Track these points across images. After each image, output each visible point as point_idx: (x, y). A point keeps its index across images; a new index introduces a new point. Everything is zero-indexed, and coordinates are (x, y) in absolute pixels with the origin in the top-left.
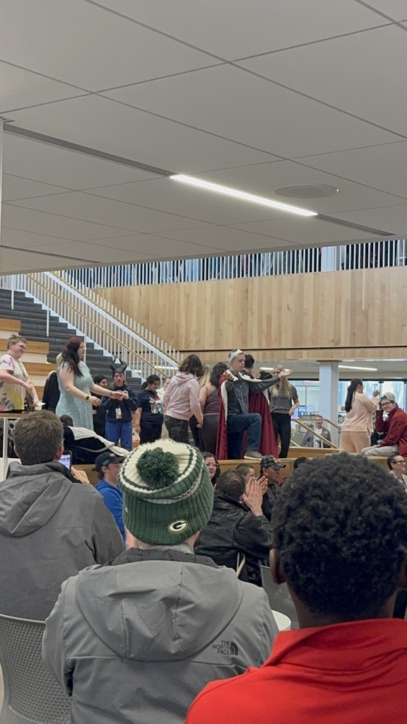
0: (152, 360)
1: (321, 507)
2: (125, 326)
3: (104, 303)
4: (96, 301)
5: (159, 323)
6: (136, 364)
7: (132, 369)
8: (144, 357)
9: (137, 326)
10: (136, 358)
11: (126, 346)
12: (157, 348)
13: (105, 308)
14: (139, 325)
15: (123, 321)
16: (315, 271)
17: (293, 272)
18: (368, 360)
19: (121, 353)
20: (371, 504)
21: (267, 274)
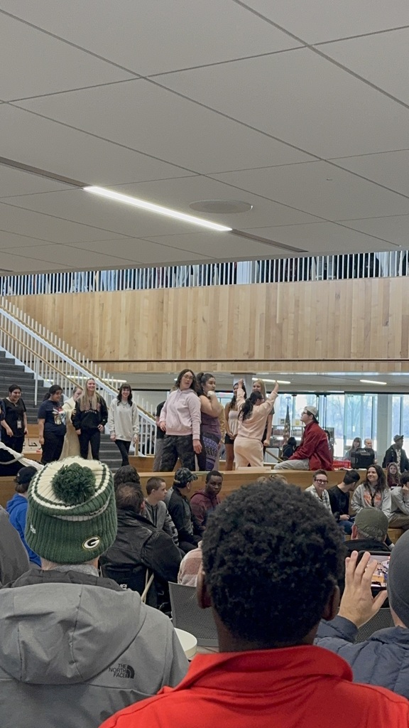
0: (65, 369)
1: (255, 532)
2: (38, 335)
3: (16, 311)
4: (8, 309)
5: (73, 332)
6: (48, 373)
7: (44, 378)
8: (57, 366)
9: (50, 335)
10: (48, 367)
11: (39, 355)
12: (70, 358)
13: (17, 316)
14: (52, 334)
15: (36, 330)
16: (231, 283)
17: (209, 284)
18: (281, 373)
19: (33, 362)
20: (303, 532)
21: (183, 285)
